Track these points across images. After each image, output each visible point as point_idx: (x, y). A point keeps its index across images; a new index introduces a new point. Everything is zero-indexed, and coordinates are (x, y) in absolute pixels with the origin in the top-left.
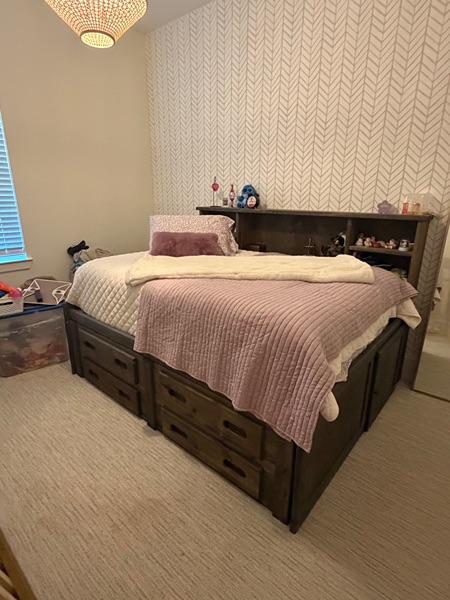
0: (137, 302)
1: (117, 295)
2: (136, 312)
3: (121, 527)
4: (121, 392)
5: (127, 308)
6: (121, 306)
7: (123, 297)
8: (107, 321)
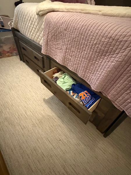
0: (43, 26)
1: (33, 23)
2: (43, 32)
3: (36, 125)
5: (38, 30)
6: (35, 29)
7: (36, 24)
8: (30, 38)
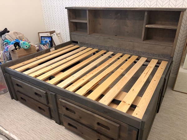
4: (39, 108)
